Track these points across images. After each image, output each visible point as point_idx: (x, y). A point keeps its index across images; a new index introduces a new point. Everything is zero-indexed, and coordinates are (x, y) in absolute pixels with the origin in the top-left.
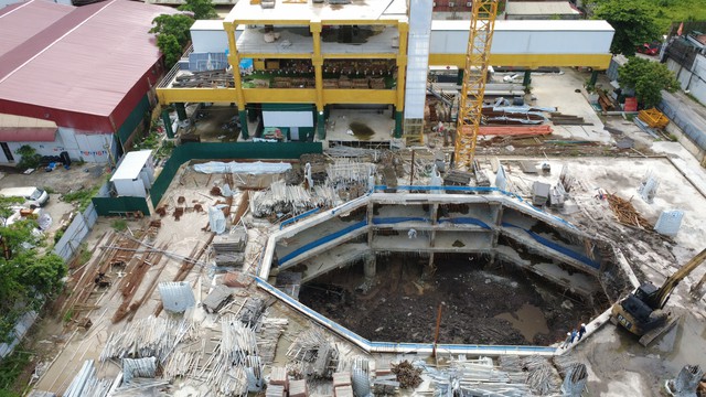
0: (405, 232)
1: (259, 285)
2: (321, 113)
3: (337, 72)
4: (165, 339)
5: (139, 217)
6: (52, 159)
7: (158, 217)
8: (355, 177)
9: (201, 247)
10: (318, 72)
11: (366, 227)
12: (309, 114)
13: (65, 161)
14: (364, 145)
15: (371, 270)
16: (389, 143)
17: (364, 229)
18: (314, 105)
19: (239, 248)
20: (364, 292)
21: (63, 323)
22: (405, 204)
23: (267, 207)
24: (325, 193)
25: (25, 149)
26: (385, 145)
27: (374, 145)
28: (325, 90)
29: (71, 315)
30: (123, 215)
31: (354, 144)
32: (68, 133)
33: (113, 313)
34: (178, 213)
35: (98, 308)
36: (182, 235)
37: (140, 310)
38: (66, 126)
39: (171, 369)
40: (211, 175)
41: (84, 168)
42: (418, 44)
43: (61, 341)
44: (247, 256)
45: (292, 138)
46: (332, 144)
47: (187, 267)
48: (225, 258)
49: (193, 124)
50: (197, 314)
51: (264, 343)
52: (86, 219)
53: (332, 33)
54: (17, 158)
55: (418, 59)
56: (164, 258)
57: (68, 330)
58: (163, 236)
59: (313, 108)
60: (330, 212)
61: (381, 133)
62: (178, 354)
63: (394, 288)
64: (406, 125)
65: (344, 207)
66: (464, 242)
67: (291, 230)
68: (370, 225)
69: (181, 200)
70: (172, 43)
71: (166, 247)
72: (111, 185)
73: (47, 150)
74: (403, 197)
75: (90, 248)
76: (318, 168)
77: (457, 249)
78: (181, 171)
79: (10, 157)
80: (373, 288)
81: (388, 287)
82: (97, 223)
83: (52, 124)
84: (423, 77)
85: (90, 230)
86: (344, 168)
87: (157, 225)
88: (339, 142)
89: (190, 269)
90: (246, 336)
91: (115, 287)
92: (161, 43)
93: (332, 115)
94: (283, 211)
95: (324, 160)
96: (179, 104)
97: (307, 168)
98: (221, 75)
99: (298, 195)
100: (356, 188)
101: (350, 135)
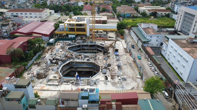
0: (85, 49)
1: (66, 50)
3: (78, 30)
5: (52, 45)
9: (60, 47)
10: (75, 29)
11: (81, 48)
14: (82, 39)
19: (64, 47)
24: (75, 43)
26: (84, 39)
27: (83, 39)
28: (76, 32)
31: (80, 39)
32: (43, 37)
34: (57, 45)
35: (49, 52)
37: (53, 52)
40: (61, 42)
46: (77, 39)
48: (62, 48)
49: (59, 37)
50: (59, 52)
53: (77, 25)
59: (75, 34)
60: (75, 45)
61: (84, 38)
64: (87, 37)
65: (77, 45)
67: (71, 46)
70: (57, 27)
71: (56, 48)
72: (49, 42)
74: (85, 44)
76: (75, 41)
78: (58, 41)
83: (41, 35)
84: (89, 30)
86: (78, 41)
87: (55, 46)
91: (50, 50)
92: (55, 27)
93: (77, 35)
94: (70, 44)
95: (76, 41)
96: (57, 34)
97: (73, 41)
98: (63, 30)
99: (72, 43)
100: (79, 43)
101: (80, 38)
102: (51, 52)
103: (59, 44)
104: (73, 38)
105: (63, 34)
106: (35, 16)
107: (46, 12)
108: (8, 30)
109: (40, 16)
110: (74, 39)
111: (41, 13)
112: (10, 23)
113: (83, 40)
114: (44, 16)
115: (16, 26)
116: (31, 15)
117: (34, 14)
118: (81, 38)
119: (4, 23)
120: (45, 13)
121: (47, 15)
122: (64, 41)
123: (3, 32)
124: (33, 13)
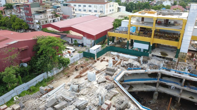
0: (170, 86)
1: (115, 81)
2: (151, 45)
3: (160, 34)
4: (83, 84)
5: (92, 59)
6: (80, 44)
7: (97, 60)
8: (156, 64)
9: (104, 69)
10: (153, 32)
11: (157, 81)
12: (148, 45)
13: (82, 45)
14: (163, 58)
15: (155, 97)
16: (172, 59)
17: (156, 81)
18: (150, 43)
19: (114, 71)
20: (151, 103)
21: (64, 75)
22: (172, 76)
23: (126, 64)
24: (145, 66)
25: (76, 41)
26: (171, 60)
27: (167, 59)
28: (154, 39)
29: (67, 74)
30: (89, 58)
31: (160, 57)
32: (85, 38)
33: (75, 76)
34: (102, 61)
35: (73, 74)
36: (100, 65)
37: (82, 78)
38: (85, 37)
39: (81, 92)
40: (114, 55)
41: (86, 48)
42: (189, 27)
43: (62, 78)
44: (115, 74)
45: (141, 51)
46: (153, 56)
47: (98, 72)
48: (108, 72)
49: (115, 44)
50: (95, 83)
51: (109, 95)
52: (80, 56)
53: (159, 23)
54: (73, 42)
55: (188, 32)
56: (93, 69)
57: (64, 76)
58: (95, 64)
59: (149, 43)
60: (145, 70)
61: (171, 55)
62: (85, 89)
63: (162, 106)
64: (180, 54)
65: (150, 71)
66: (194, 98)
67: (130, 72)
68: (158, 80)
69: (104, 58)
70: (117, 25)
71: (95, 67)
73: (79, 42)
74: (172, 73)
75: (78, 62)
76: (146, 59)
77: (191, 99)
78: (107, 53)
79: (72, 42)
80: (155, 103)
81: (160, 105)
82: (82, 58)
83: (82, 36)
84: (190, 38)
85: (80, 59)
86: (154, 61)
87: (96, 62)
88: (155, 56)
89: (99, 73)
90: (104, 91)
91: (79, 71)
92: (114, 25)
93: (154, 47)
94: (130, 66)
95: (149, 59)
96: (114, 38)
97: (141, 59)
98: (126, 32)
99: (136, 63)
100: (156, 67)
101: (159, 54)
102: (77, 77)
103: (107, 58)
104: (142, 51)
105: (125, 40)
106: (96, 10)
107: (113, 6)
108: (42, 21)
109: (101, 10)
110: (145, 53)
111: (103, 5)
112: (48, 10)
113: (166, 61)
114: (107, 11)
115: (59, 18)
116: (90, 9)
117: (94, 7)
118: (162, 53)
119: (40, 10)
120: (110, 6)
121: (113, 10)
122: (121, 55)
123: (35, 24)
124: (93, 5)
